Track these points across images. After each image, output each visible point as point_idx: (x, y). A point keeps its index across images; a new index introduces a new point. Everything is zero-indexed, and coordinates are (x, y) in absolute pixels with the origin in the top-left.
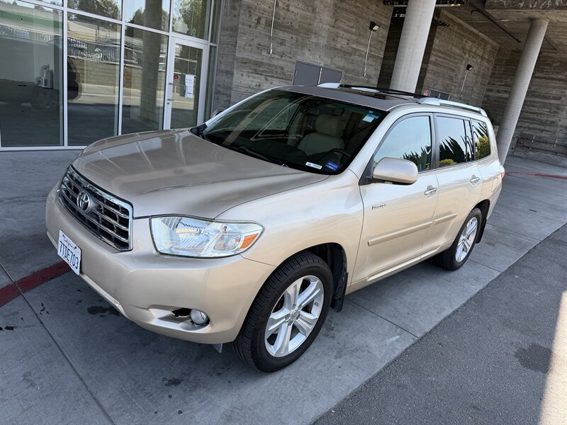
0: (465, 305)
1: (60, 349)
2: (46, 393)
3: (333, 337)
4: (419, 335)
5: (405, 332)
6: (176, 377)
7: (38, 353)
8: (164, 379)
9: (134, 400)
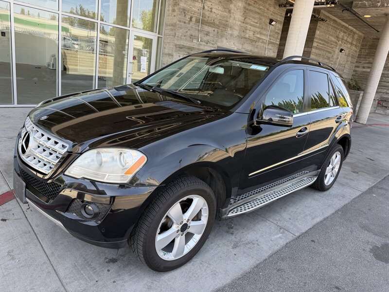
0: (333, 214)
1: (36, 235)
2: (21, 265)
3: (232, 234)
4: (297, 234)
5: (286, 232)
6: (114, 257)
7: (21, 237)
8: (106, 258)
9: (82, 272)
